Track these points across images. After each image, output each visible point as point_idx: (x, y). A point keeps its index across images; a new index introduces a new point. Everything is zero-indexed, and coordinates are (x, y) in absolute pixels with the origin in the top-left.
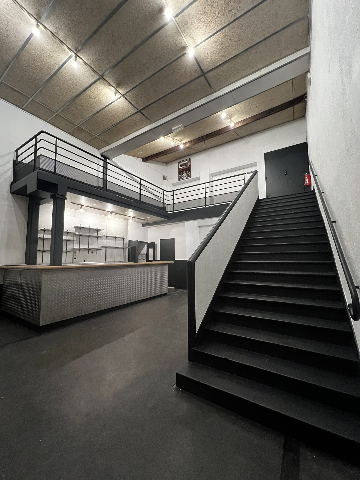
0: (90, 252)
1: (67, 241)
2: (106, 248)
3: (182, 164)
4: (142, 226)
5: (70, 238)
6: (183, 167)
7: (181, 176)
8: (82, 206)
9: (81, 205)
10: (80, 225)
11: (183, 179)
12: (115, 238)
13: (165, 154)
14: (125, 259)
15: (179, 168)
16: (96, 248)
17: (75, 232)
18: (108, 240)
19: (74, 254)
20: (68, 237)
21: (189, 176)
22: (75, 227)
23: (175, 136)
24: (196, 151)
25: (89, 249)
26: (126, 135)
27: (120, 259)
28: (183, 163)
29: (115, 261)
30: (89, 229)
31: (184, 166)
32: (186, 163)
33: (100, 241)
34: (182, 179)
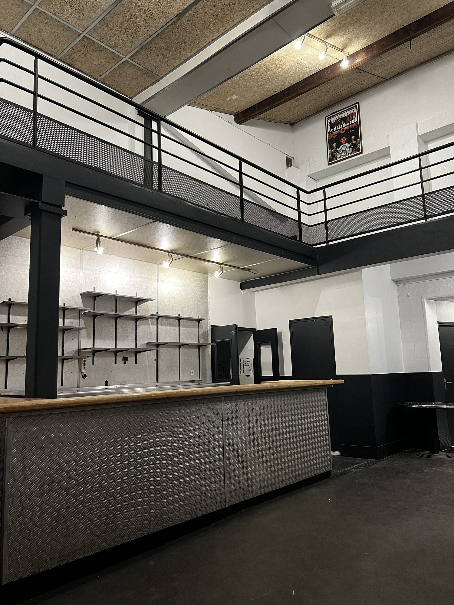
0: (119, 359)
1: (64, 330)
2: (157, 347)
3: (337, 120)
4: (242, 288)
5: (71, 322)
6: (340, 128)
7: (334, 152)
8: (100, 238)
9: (97, 234)
10: (95, 288)
11: (340, 159)
12: (177, 321)
13: (294, 94)
14: (204, 376)
15: (329, 133)
16: (134, 347)
17: (82, 307)
18: (162, 325)
19: (81, 364)
20: (65, 320)
21: (357, 149)
22: (82, 295)
23: (328, 36)
24: (376, 80)
25: (116, 352)
26: (202, 46)
27: (192, 374)
28: (337, 117)
29: (181, 380)
30: (116, 299)
31: (341, 124)
32: (348, 116)
33: (142, 328)
34: (338, 159)
